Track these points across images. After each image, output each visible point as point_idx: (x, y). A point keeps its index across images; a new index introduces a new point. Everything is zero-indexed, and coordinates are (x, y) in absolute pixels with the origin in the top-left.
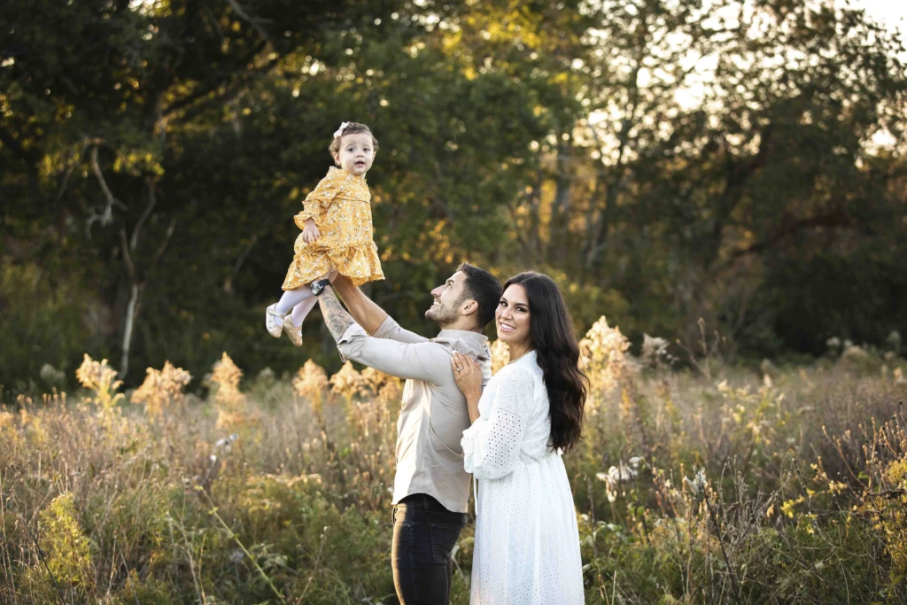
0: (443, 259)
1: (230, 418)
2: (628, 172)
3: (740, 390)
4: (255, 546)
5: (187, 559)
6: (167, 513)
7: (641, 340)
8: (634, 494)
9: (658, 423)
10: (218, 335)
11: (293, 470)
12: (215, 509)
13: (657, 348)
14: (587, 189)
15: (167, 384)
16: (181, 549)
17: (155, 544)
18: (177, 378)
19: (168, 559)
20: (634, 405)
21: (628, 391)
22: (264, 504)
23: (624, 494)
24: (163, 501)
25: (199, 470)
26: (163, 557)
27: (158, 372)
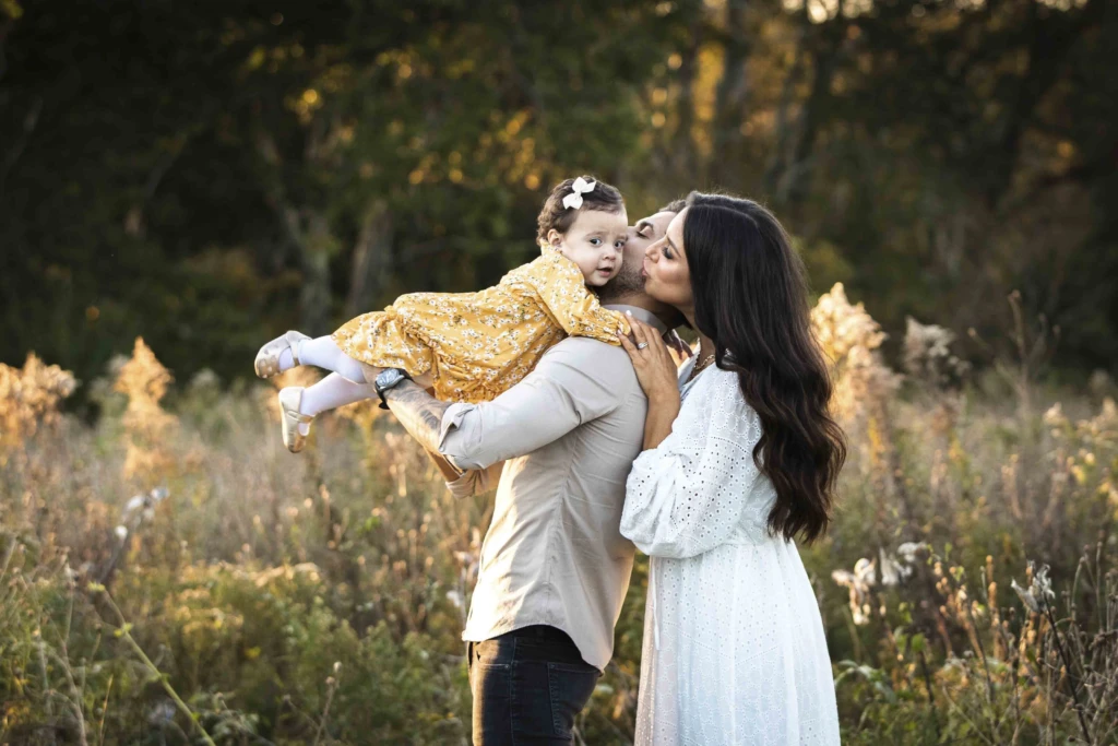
0: (522, 181)
1: (149, 459)
2: (854, 33)
3: (1084, 424)
4: (199, 696)
5: (73, 719)
6: (37, 633)
7: (903, 329)
8: (905, 610)
9: (934, 481)
10: (118, 312)
11: (267, 555)
12: (127, 627)
13: (930, 344)
14: (780, 63)
15: (32, 394)
16: (61, 701)
17: (14, 690)
18: (50, 384)
19: (37, 718)
20: (891, 448)
21: (878, 421)
22: (213, 619)
23: (883, 610)
24: (29, 612)
25: (89, 554)
26: (28, 716)
27: (15, 371)
